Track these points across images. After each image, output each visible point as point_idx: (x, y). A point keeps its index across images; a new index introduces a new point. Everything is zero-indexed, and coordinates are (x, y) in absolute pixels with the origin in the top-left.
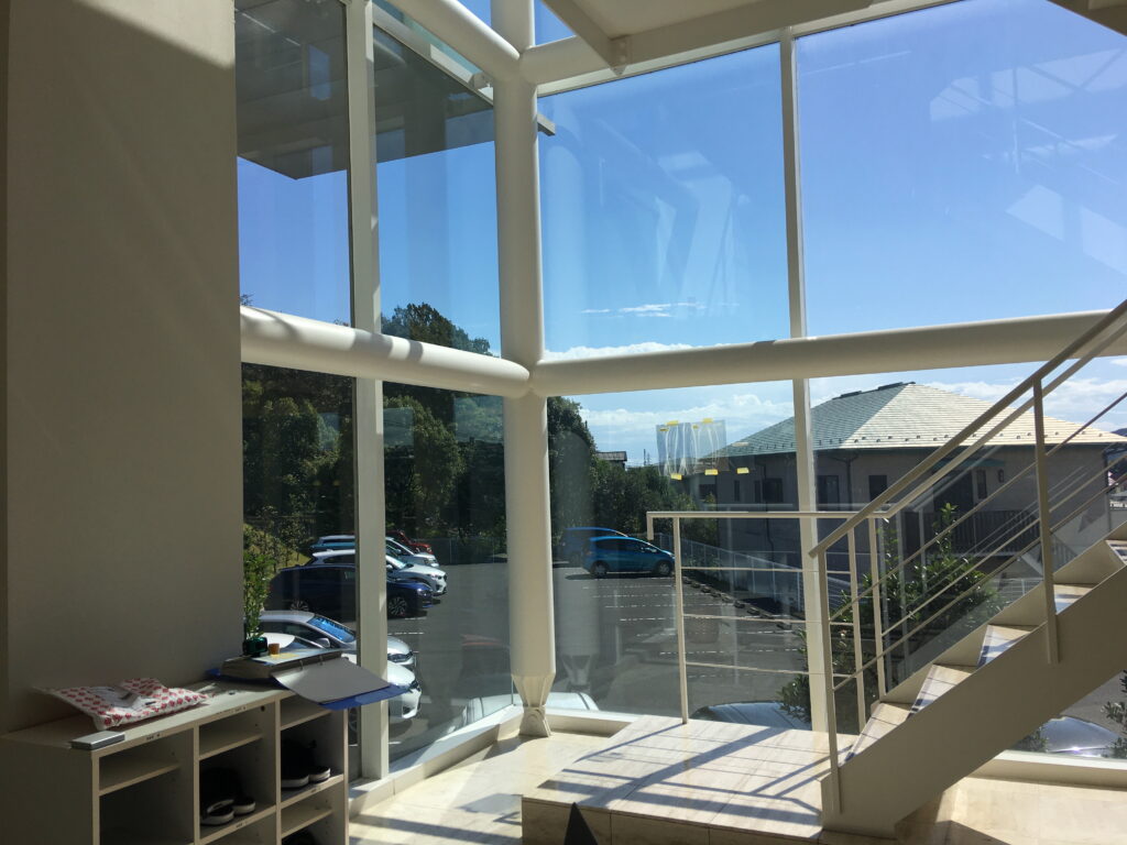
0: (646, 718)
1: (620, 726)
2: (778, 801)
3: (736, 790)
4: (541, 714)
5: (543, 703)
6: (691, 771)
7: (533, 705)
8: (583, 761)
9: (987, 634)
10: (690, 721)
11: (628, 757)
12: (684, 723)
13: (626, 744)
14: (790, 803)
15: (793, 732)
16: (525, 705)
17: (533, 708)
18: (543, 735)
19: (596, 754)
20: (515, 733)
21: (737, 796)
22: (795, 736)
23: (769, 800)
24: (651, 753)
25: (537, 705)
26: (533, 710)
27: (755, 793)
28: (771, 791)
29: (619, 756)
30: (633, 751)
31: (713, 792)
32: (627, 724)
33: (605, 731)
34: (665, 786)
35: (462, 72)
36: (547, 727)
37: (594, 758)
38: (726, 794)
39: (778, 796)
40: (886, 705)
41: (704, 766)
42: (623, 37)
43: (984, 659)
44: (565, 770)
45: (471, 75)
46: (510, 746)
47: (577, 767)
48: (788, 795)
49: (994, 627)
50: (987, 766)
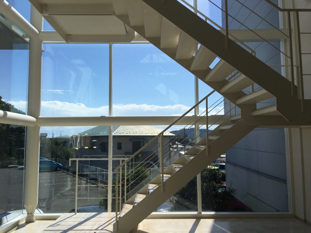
0: (65, 214)
1: (58, 217)
2: (102, 231)
3: (91, 229)
4: (33, 216)
5: (34, 213)
6: (79, 226)
7: (31, 214)
8: (49, 227)
9: (149, 186)
10: (77, 213)
11: (62, 225)
12: (76, 214)
13: (60, 221)
14: (105, 231)
15: (104, 213)
16: (28, 214)
17: (30, 214)
18: (33, 222)
19: (52, 225)
20: (24, 222)
21: (92, 231)
22: (104, 214)
23: (100, 231)
24: (68, 223)
25: (32, 213)
26: (30, 215)
27: (96, 230)
28: (100, 229)
29: (59, 225)
30: (63, 223)
31: (85, 231)
32: (60, 216)
33: (54, 219)
34: (73, 231)
35: (21, 33)
36: (34, 219)
37: (52, 226)
38: (89, 231)
39: (102, 230)
40: (126, 204)
41: (82, 224)
42: (70, 35)
43: (149, 192)
44: (44, 230)
45: (23, 34)
46: (23, 226)
47: (48, 229)
48: (104, 229)
49: (150, 184)
50: (149, 216)
